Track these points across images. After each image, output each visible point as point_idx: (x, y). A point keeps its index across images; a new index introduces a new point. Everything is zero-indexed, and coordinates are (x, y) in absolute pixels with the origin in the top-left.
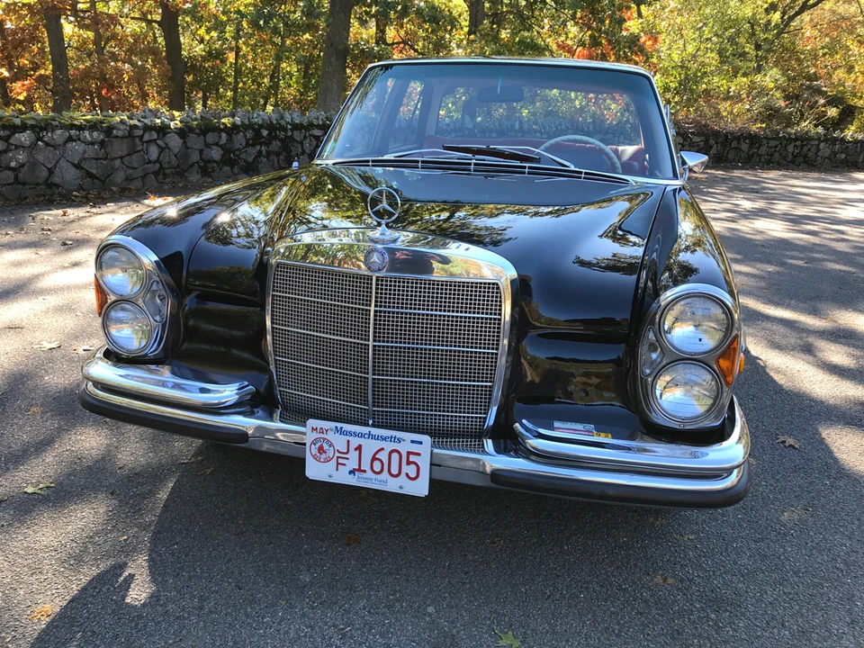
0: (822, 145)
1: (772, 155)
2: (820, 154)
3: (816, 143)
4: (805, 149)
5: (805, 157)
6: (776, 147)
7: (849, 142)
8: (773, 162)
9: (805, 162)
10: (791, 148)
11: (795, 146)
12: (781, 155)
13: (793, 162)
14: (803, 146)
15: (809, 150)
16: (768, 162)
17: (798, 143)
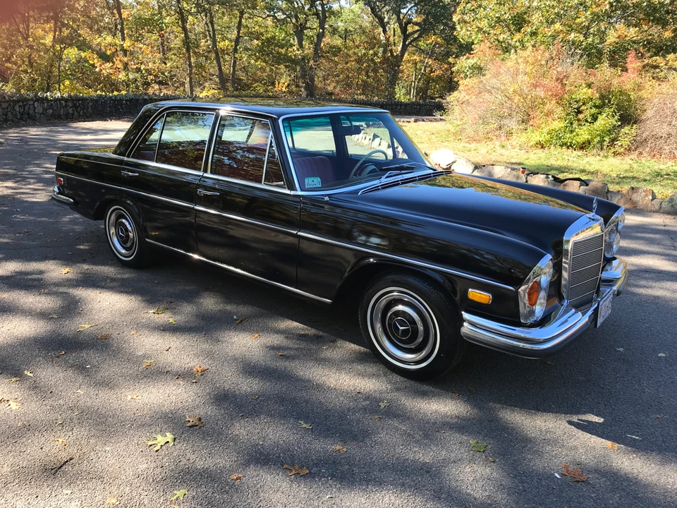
0: (36, 103)
1: (6, 115)
2: (36, 111)
3: (32, 102)
4: (27, 108)
5: (28, 114)
6: (7, 108)
7: (51, 101)
8: (9, 120)
9: (30, 118)
10: (17, 108)
11: (19, 106)
12: (12, 114)
13: (21, 119)
14: (24, 106)
15: (29, 109)
16: (6, 120)
17: (21, 104)
